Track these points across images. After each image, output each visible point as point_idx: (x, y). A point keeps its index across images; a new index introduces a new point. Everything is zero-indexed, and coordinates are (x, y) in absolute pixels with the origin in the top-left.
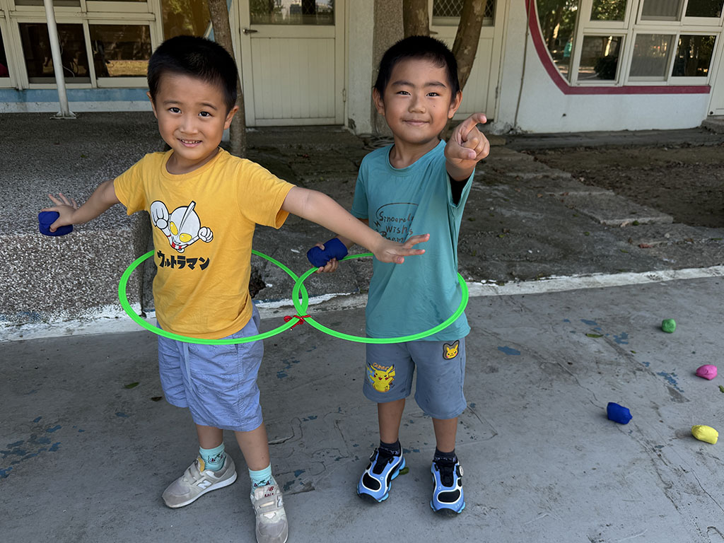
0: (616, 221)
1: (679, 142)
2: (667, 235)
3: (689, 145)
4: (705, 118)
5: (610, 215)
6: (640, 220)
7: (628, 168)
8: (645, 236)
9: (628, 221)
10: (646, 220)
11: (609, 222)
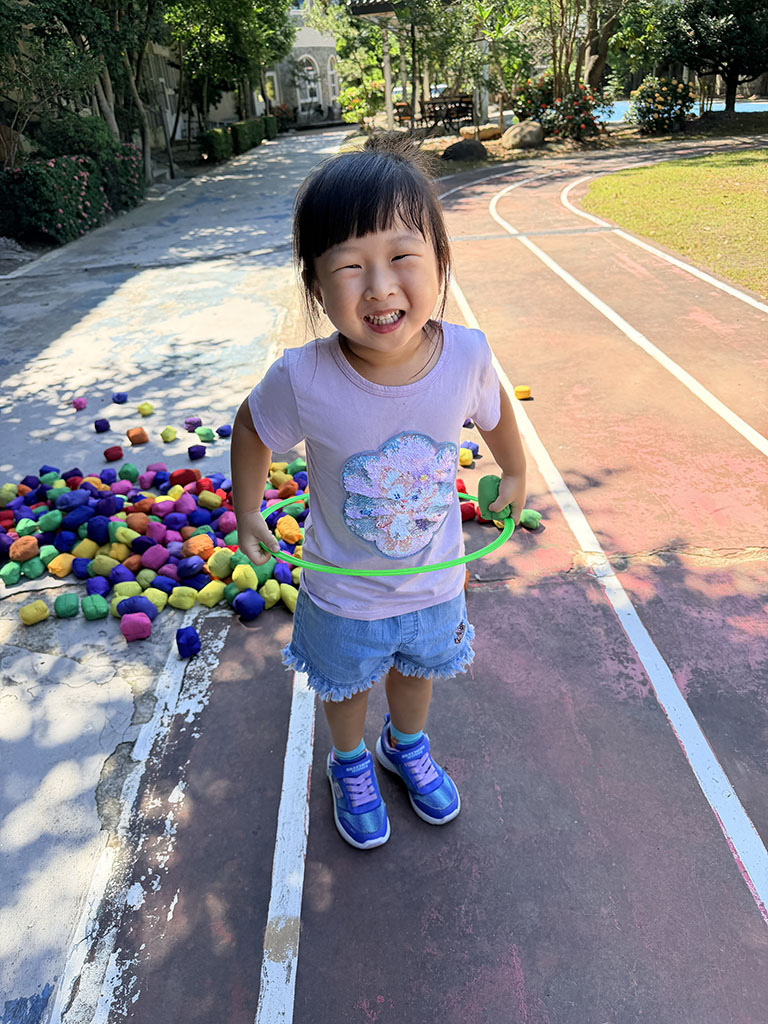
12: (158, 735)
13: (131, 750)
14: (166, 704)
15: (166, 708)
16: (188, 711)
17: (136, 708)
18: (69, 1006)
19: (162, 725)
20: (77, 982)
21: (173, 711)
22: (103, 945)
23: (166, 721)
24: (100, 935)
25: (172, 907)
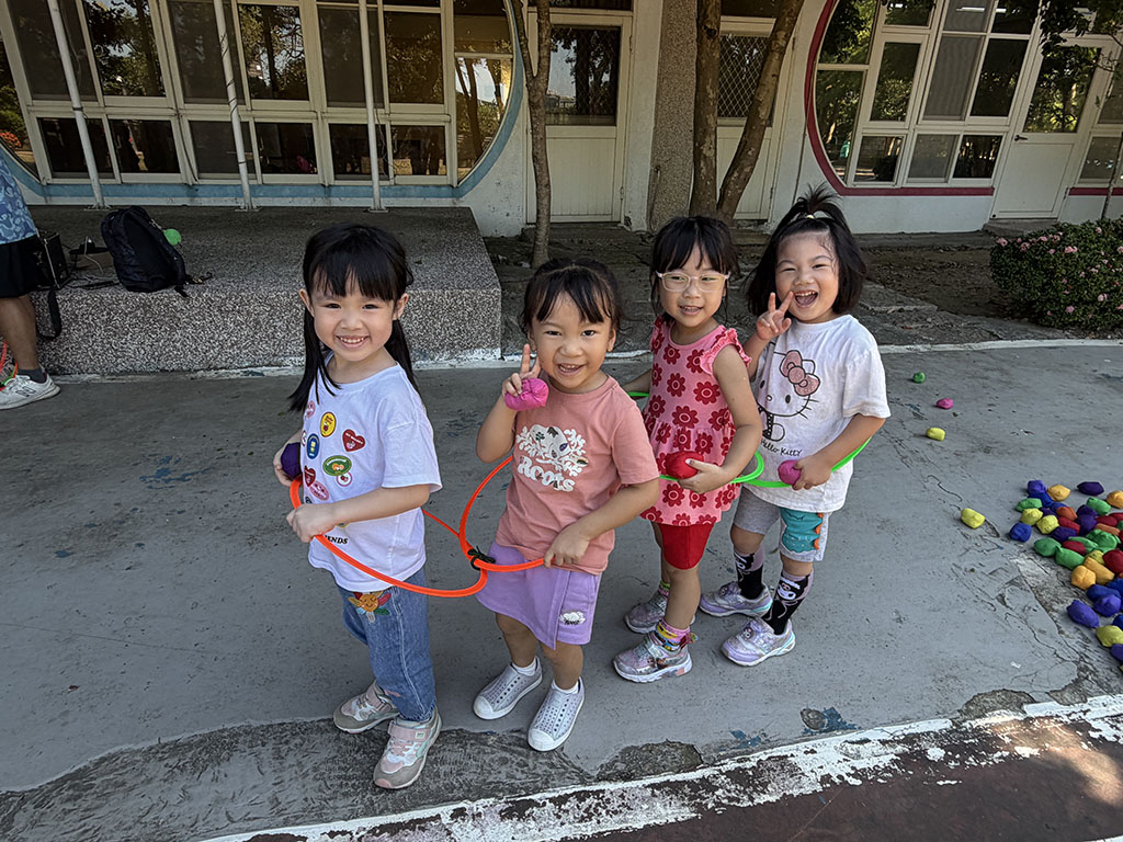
0: (883, 308)
1: (956, 245)
2: (929, 320)
3: (966, 248)
4: (987, 221)
5: (878, 303)
6: (906, 308)
7: (900, 267)
8: (908, 320)
9: (894, 308)
10: (912, 308)
11: (876, 309)
12: (1057, 716)
13: (1028, 703)
14: (1089, 710)
15: (1085, 713)
16: (1099, 730)
17: (1063, 689)
18: (853, 743)
19: (1069, 715)
20: (867, 741)
21: (1088, 717)
22: (894, 747)
23: (1073, 717)
24: (899, 742)
25: (947, 782)
